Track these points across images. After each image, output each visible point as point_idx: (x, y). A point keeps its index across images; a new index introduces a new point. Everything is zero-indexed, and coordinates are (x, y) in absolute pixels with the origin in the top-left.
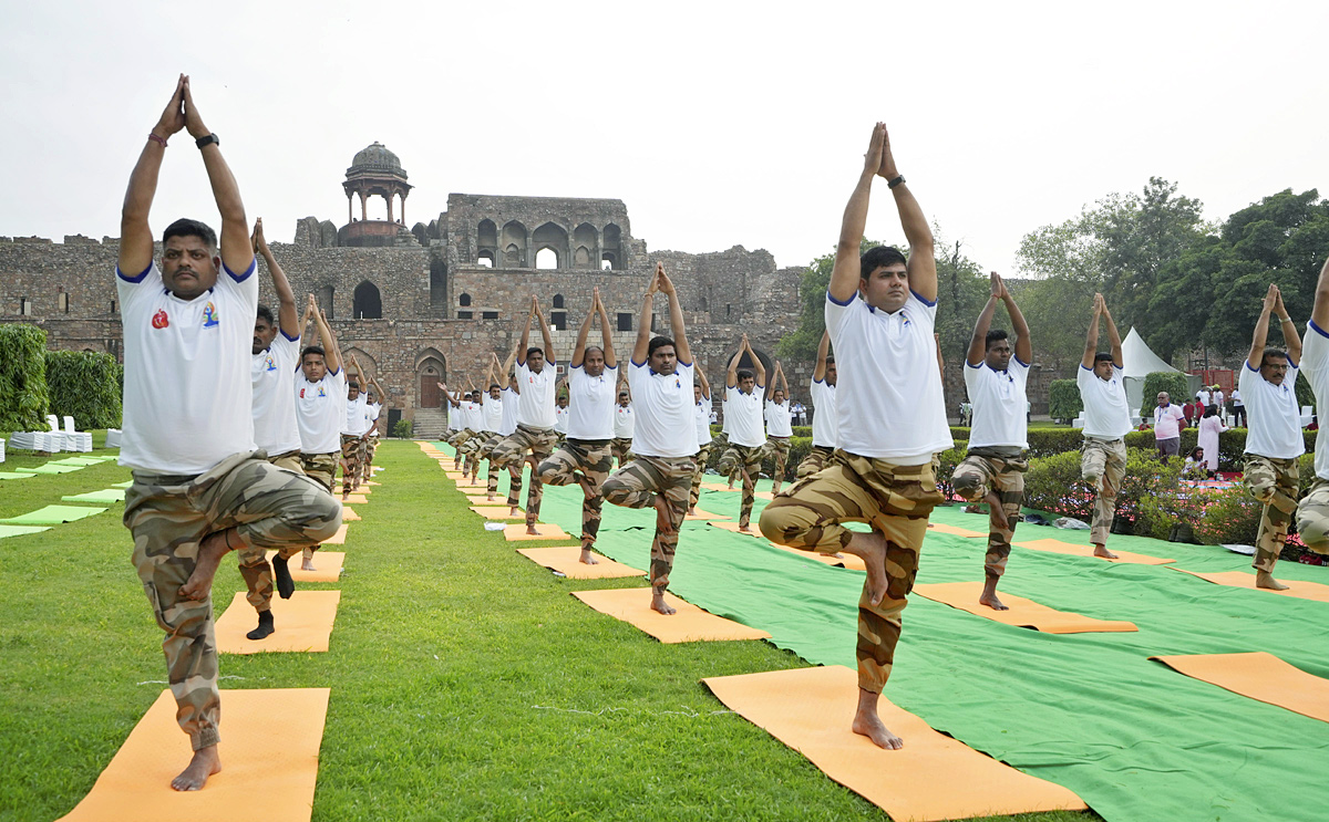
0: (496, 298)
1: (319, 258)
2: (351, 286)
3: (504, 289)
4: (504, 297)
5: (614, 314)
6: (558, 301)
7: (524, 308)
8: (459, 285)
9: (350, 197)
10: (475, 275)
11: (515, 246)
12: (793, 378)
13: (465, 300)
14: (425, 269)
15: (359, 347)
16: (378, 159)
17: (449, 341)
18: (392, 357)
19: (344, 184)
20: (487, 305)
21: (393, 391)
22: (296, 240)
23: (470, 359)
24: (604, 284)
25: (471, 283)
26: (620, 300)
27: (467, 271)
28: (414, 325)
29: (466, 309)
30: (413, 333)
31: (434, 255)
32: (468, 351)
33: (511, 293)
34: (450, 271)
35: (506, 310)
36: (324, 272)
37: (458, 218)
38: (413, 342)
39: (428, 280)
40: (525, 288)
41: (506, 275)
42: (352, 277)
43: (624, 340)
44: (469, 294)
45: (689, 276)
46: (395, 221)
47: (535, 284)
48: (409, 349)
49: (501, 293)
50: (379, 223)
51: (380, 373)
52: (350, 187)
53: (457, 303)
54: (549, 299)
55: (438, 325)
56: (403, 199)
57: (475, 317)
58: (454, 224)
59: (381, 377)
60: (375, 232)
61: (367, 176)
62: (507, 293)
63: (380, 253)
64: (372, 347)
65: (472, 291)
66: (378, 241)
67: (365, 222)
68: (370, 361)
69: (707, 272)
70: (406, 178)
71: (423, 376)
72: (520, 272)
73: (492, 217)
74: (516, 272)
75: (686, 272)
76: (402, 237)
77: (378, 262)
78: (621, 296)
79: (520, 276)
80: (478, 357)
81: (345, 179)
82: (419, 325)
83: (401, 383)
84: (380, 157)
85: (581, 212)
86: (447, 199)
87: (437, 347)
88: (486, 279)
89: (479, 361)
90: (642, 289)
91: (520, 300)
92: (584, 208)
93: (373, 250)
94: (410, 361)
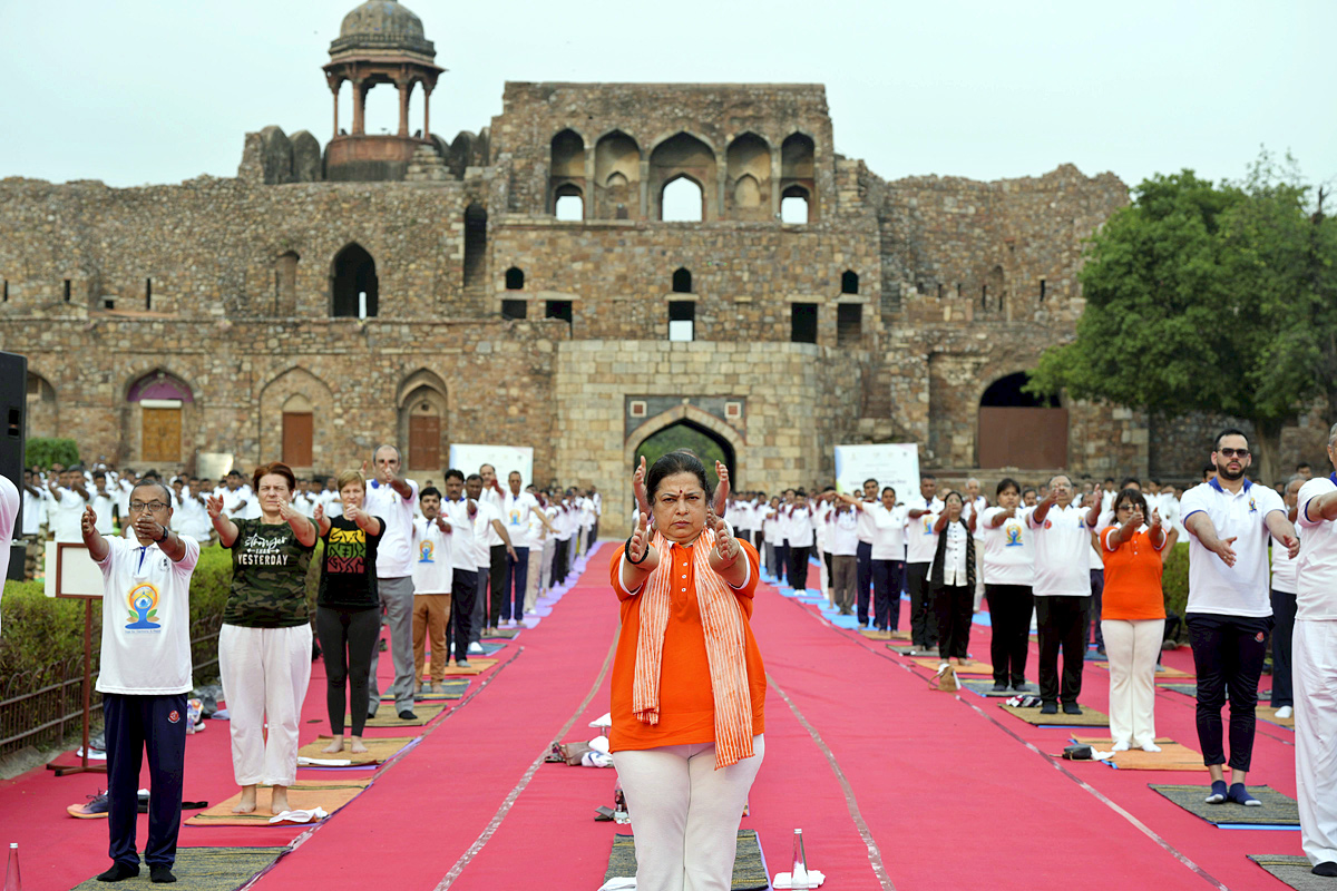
0: (570, 276)
1: (278, 202)
2: (326, 252)
3: (584, 258)
4: (583, 273)
5: (786, 304)
6: (682, 280)
7: (619, 292)
8: (503, 252)
9: (336, 91)
10: (532, 235)
11: (623, 176)
12: (1109, 427)
13: (515, 278)
14: (457, 221)
15: (306, 366)
16: (380, 24)
17: (454, 357)
18: (358, 383)
19: (326, 69)
20: (553, 289)
21: (360, 441)
22: (241, 169)
23: (488, 388)
24: (767, 248)
25: (524, 248)
26: (796, 278)
27: (519, 227)
28: (396, 328)
29: (516, 295)
30: (395, 342)
31: (469, 195)
32: (486, 375)
33: (597, 267)
34: (489, 227)
35: (586, 297)
36: (285, 227)
37: (520, 126)
38: (395, 359)
39: (460, 242)
40: (621, 258)
41: (588, 234)
42: (330, 236)
43: (753, 358)
44: (521, 267)
45: (972, 225)
46: (412, 133)
47: (640, 250)
48: (387, 371)
49: (578, 266)
50: (382, 140)
51: (339, 411)
52: (335, 74)
53: (501, 285)
54: (665, 276)
55: (436, 330)
56: (428, 92)
57: (531, 309)
58: (513, 138)
59: (340, 416)
60: (372, 154)
61: (361, 55)
62: (590, 266)
63: (375, 193)
64: (326, 366)
65: (526, 262)
66: (377, 171)
67: (359, 137)
68: (323, 391)
69: (1006, 217)
70: (433, 54)
71: (412, 418)
72: (614, 228)
73: (577, 125)
74: (605, 228)
75: (964, 216)
76: (420, 163)
77: (373, 209)
78: (798, 270)
79: (613, 235)
80: (503, 385)
81: (328, 60)
82: (405, 330)
83: (373, 428)
84: (384, 20)
85: (739, 112)
86: (502, 91)
87: (433, 367)
88: (552, 242)
89: (502, 391)
90: (839, 257)
91: (612, 278)
92: (745, 105)
93: (368, 188)
94: (389, 391)
